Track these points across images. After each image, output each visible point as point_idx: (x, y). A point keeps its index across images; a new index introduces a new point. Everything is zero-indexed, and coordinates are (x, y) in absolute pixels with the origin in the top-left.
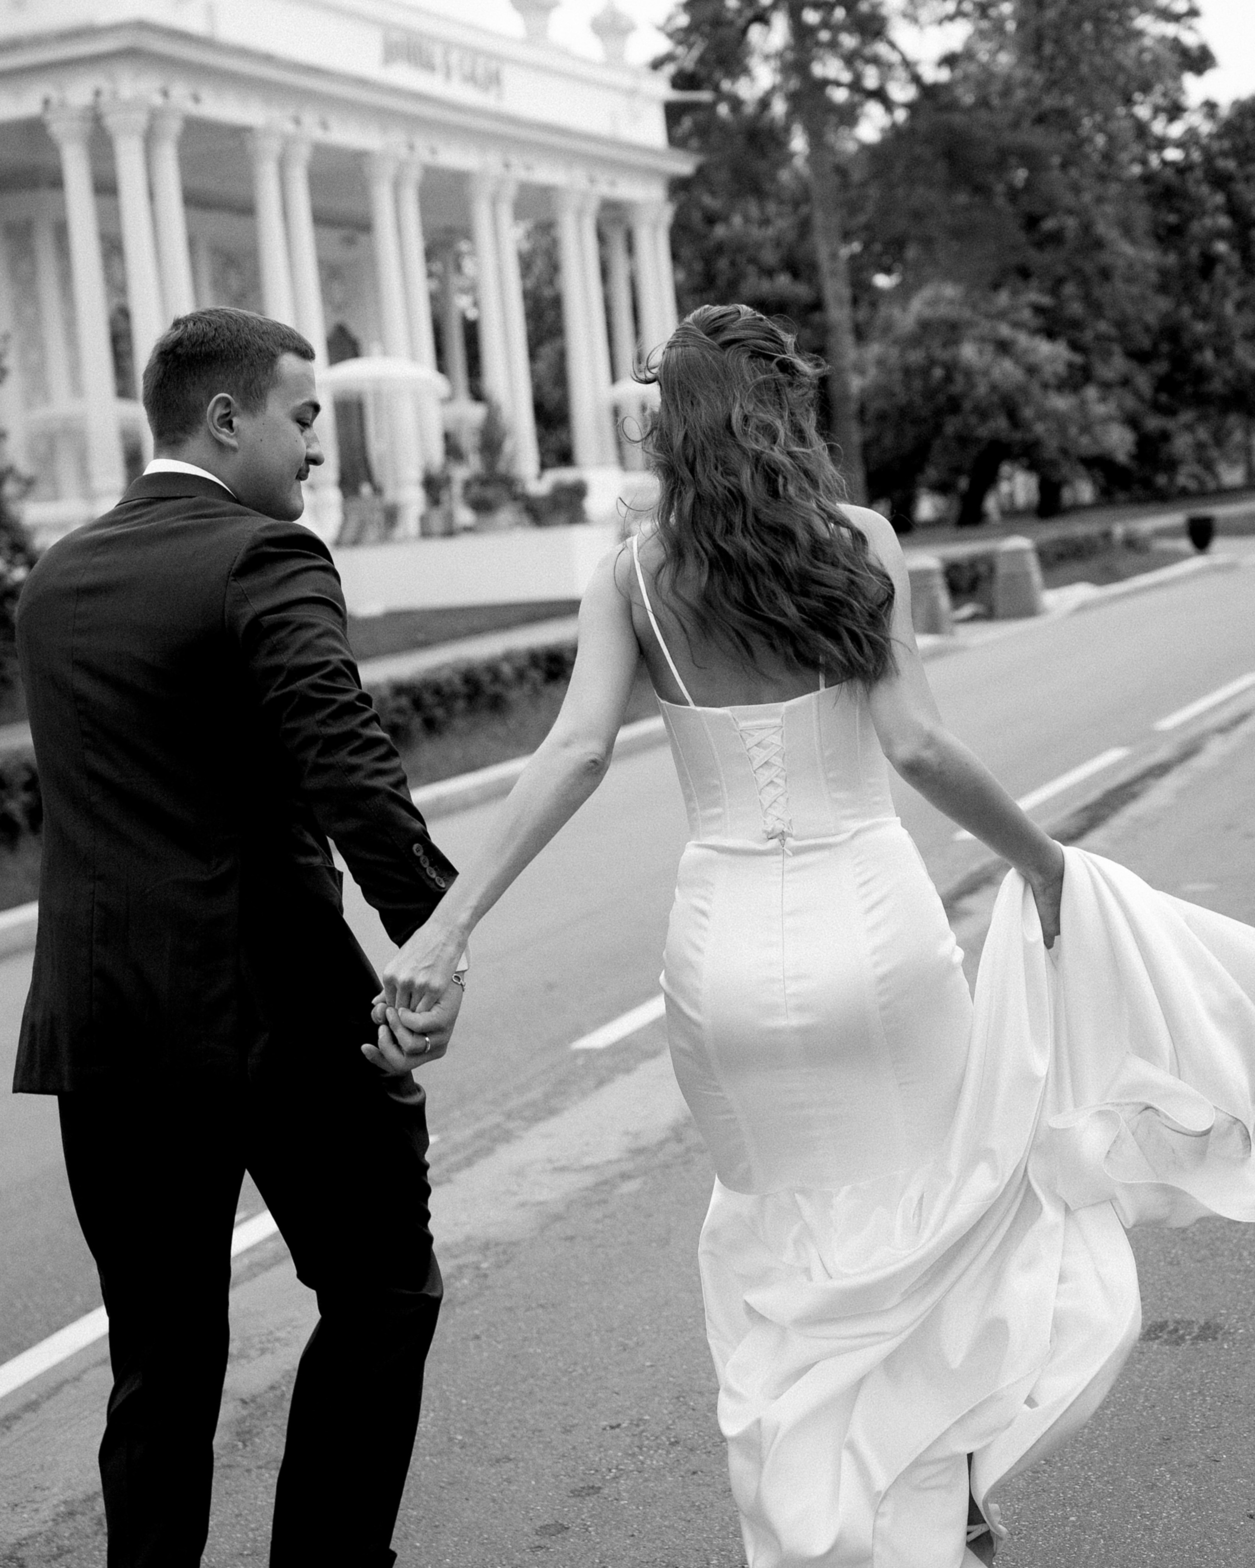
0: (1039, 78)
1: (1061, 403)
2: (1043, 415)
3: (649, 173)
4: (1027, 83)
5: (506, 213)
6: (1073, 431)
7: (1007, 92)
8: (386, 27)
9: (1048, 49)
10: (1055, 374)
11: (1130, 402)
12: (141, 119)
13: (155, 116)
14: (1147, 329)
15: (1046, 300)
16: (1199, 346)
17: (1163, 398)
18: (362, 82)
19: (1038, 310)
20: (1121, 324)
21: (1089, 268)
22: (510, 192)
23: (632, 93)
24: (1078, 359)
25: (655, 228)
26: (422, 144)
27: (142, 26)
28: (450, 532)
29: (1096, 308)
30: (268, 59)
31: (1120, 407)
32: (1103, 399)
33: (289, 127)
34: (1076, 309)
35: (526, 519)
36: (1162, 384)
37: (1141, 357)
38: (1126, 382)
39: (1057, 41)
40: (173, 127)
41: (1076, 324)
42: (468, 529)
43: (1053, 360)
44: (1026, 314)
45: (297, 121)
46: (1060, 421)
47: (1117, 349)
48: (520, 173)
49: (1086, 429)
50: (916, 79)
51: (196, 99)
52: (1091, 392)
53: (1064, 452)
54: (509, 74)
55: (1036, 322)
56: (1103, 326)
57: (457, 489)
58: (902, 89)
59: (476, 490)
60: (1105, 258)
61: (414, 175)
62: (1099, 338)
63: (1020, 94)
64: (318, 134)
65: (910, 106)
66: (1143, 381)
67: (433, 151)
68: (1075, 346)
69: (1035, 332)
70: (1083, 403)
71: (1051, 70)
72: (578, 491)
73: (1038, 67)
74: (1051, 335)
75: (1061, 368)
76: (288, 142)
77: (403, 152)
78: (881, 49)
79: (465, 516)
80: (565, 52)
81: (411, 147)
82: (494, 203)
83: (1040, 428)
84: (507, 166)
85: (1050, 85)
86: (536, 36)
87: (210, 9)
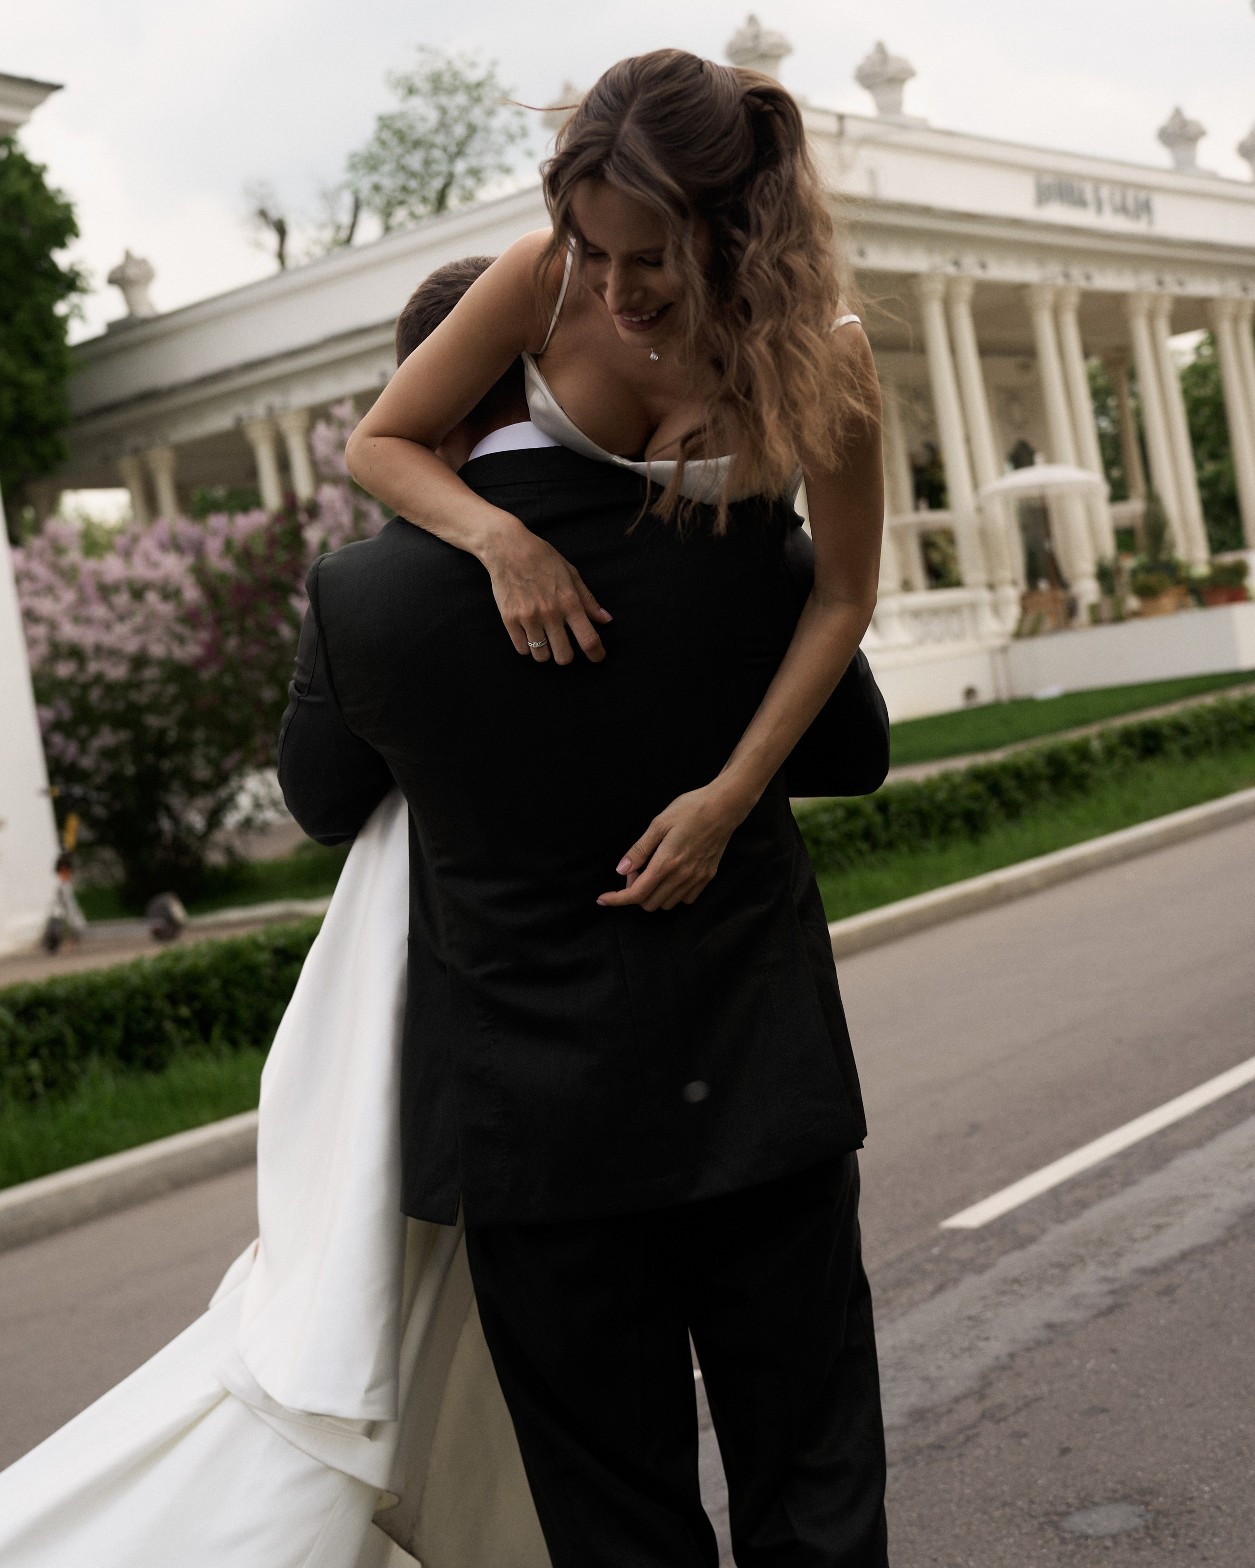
5: (1163, 325)
8: (1038, 172)
18: (1015, 223)
22: (1166, 307)
26: (1077, 273)
28: (1119, 618)
30: (926, 211)
33: (951, 270)
35: (1190, 600)
42: (1136, 615)
45: (957, 264)
48: (1173, 288)
51: (862, 254)
54: (1159, 203)
57: (1125, 578)
59: (1142, 577)
61: (1072, 300)
64: (978, 273)
67: (1088, 278)
72: (1239, 571)
76: (950, 283)
77: (1060, 281)
79: (1133, 603)
80: (1213, 176)
81: (1067, 276)
82: (1151, 317)
84: (1160, 283)
86: (1184, 165)
87: (872, 175)
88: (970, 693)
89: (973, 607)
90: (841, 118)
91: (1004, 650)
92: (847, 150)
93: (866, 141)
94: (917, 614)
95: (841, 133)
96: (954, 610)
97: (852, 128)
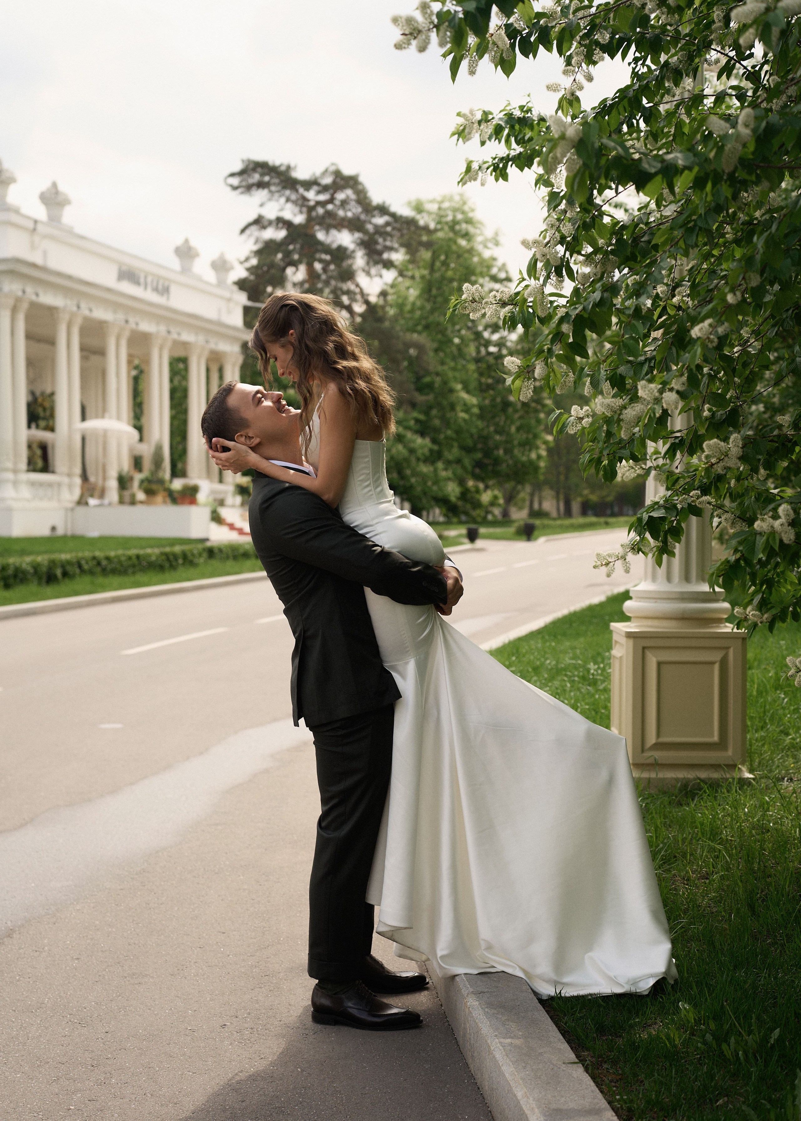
0: (428, 306)
1: (425, 469)
2: (415, 474)
3: (233, 339)
4: (422, 308)
6: (429, 483)
7: (412, 311)
8: (120, 264)
9: (434, 292)
10: (423, 454)
11: (459, 471)
12: (11, 302)
13: (18, 300)
14: (472, 436)
15: (422, 417)
16: (497, 447)
17: (477, 471)
18: (109, 290)
19: (417, 421)
20: (458, 432)
21: (445, 403)
22: (169, 344)
23: (229, 300)
24: (436, 448)
25: (234, 365)
26: (132, 320)
27: (18, 261)
28: (133, 502)
29: (447, 423)
30: (69, 277)
31: (454, 473)
32: (446, 469)
33: (75, 308)
34: (437, 422)
35: (168, 500)
36: (478, 464)
37: (468, 450)
38: (459, 461)
39: (439, 288)
40: (25, 306)
41: (437, 430)
42: (142, 502)
43: (422, 447)
44: (412, 423)
45: (78, 306)
46: (424, 478)
47: (455, 444)
48: (174, 336)
49: (436, 482)
50: (367, 302)
51: (37, 295)
52: (440, 465)
53: (425, 493)
54: (173, 289)
55: (417, 427)
56: (449, 432)
57: (136, 484)
58: (361, 307)
59: (145, 484)
60: (453, 398)
61: (127, 334)
62: (447, 438)
63: (418, 313)
64: (86, 312)
65: (361, 315)
66: (467, 462)
67: (136, 323)
68: (434, 441)
69: (416, 432)
70: (436, 470)
71: (434, 303)
72: (195, 489)
73: (428, 300)
74: (422, 434)
75: (426, 451)
76: (73, 315)
77: (123, 323)
78: (350, 286)
79: (141, 496)
80: (200, 279)
81: (127, 321)
83: (413, 480)
84: (169, 332)
85: (433, 311)
86: (185, 270)
87: (45, 253)
88: (53, 529)
89: (59, 485)
90: (36, 222)
91: (72, 510)
92: (37, 239)
93: (45, 237)
94: (33, 484)
95: (34, 230)
96: (50, 485)
97: (40, 228)
